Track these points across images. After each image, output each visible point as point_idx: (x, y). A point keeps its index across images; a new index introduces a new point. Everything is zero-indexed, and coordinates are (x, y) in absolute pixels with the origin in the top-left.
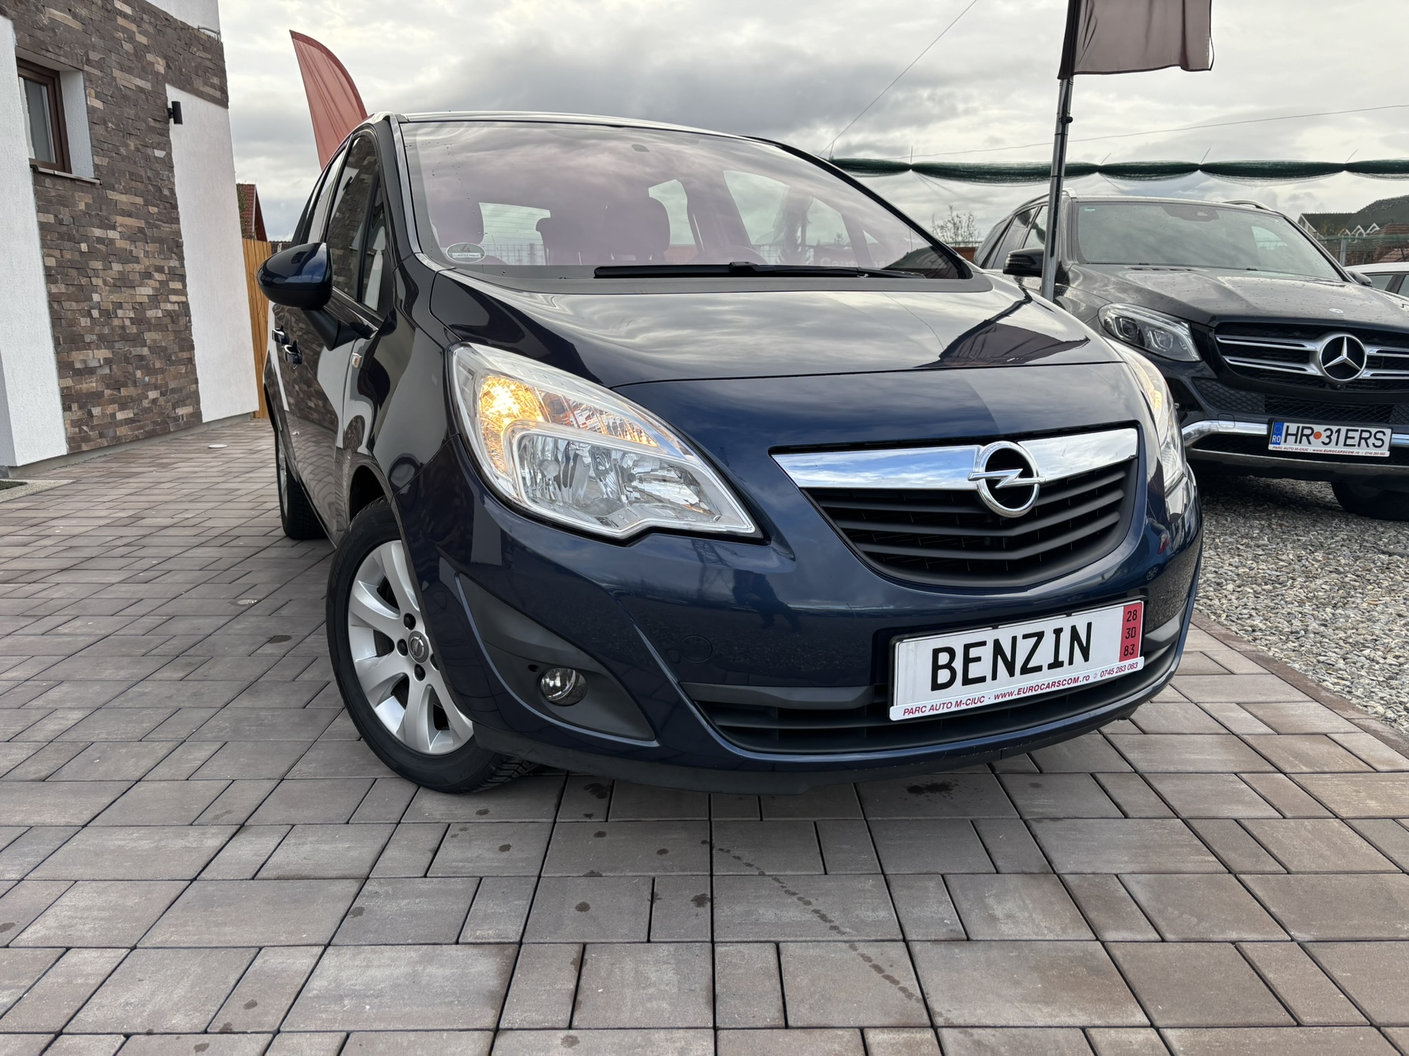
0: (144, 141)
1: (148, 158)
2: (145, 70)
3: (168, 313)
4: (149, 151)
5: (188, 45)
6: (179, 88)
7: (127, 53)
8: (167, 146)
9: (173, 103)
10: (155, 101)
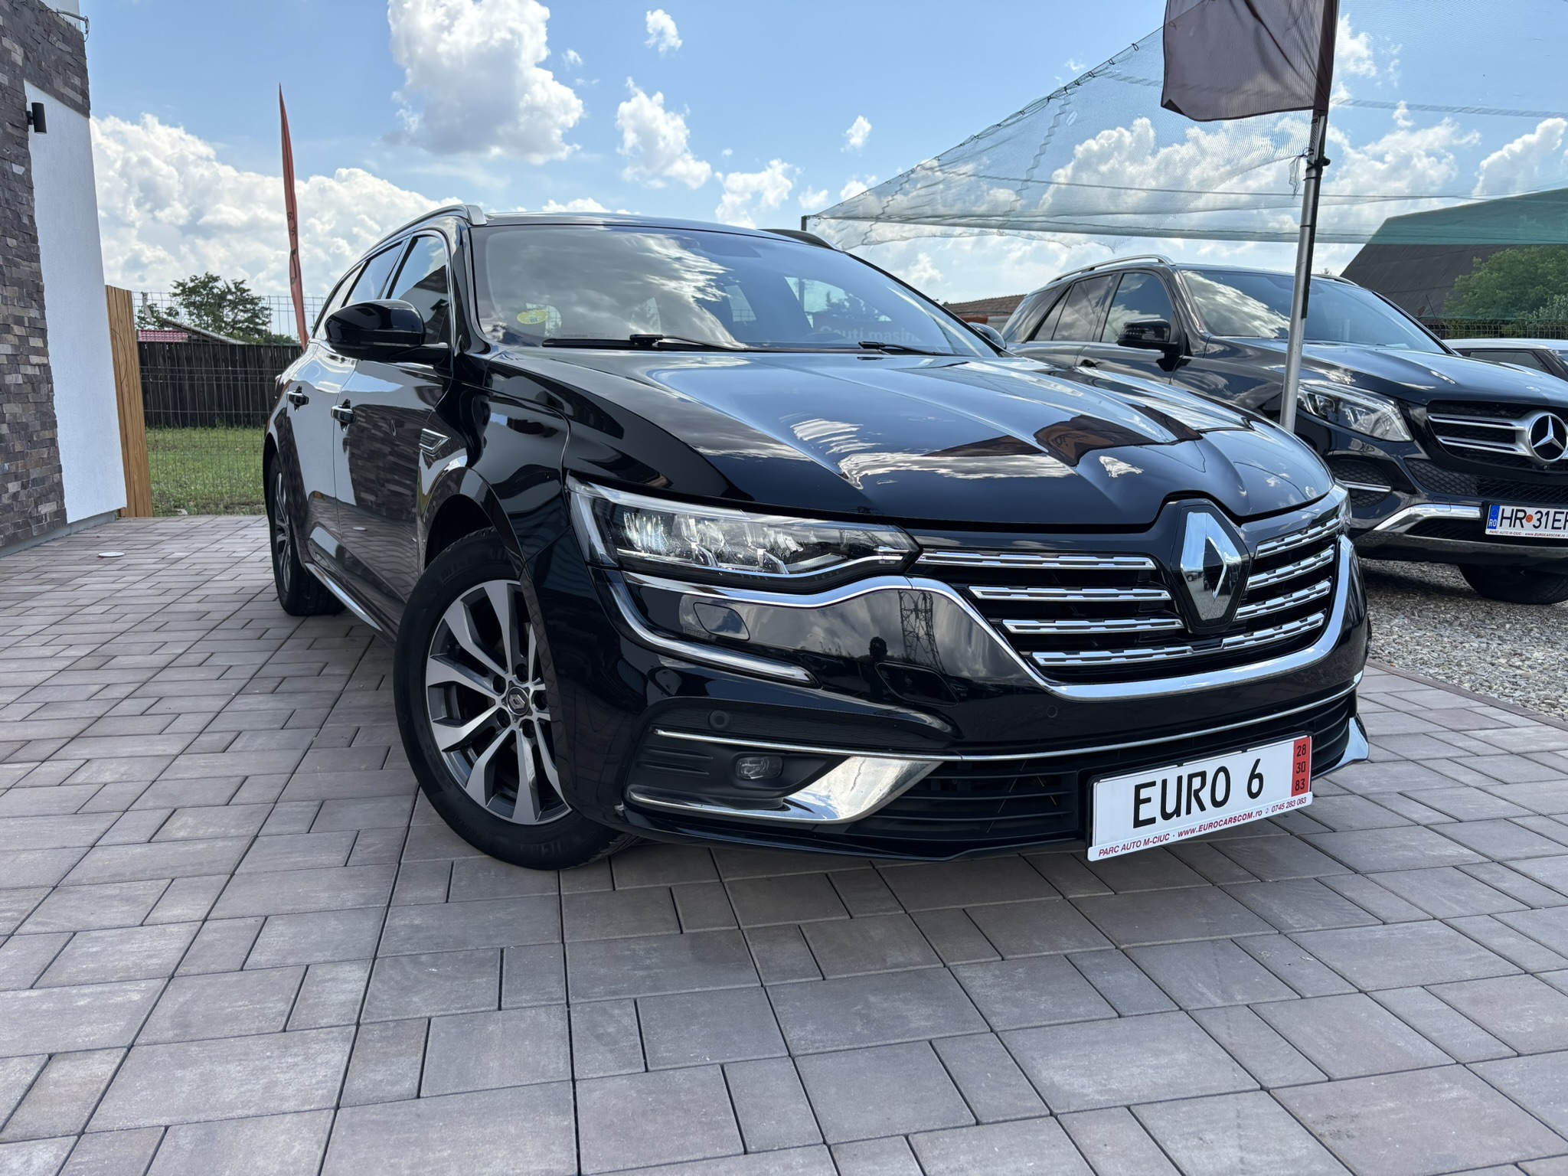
0: (3, 153)
1: (6, 174)
2: (4, 61)
3: (29, 379)
4: (7, 166)
5: (48, 32)
6: (39, 86)
8: (26, 160)
9: (34, 105)
10: (12, 100)
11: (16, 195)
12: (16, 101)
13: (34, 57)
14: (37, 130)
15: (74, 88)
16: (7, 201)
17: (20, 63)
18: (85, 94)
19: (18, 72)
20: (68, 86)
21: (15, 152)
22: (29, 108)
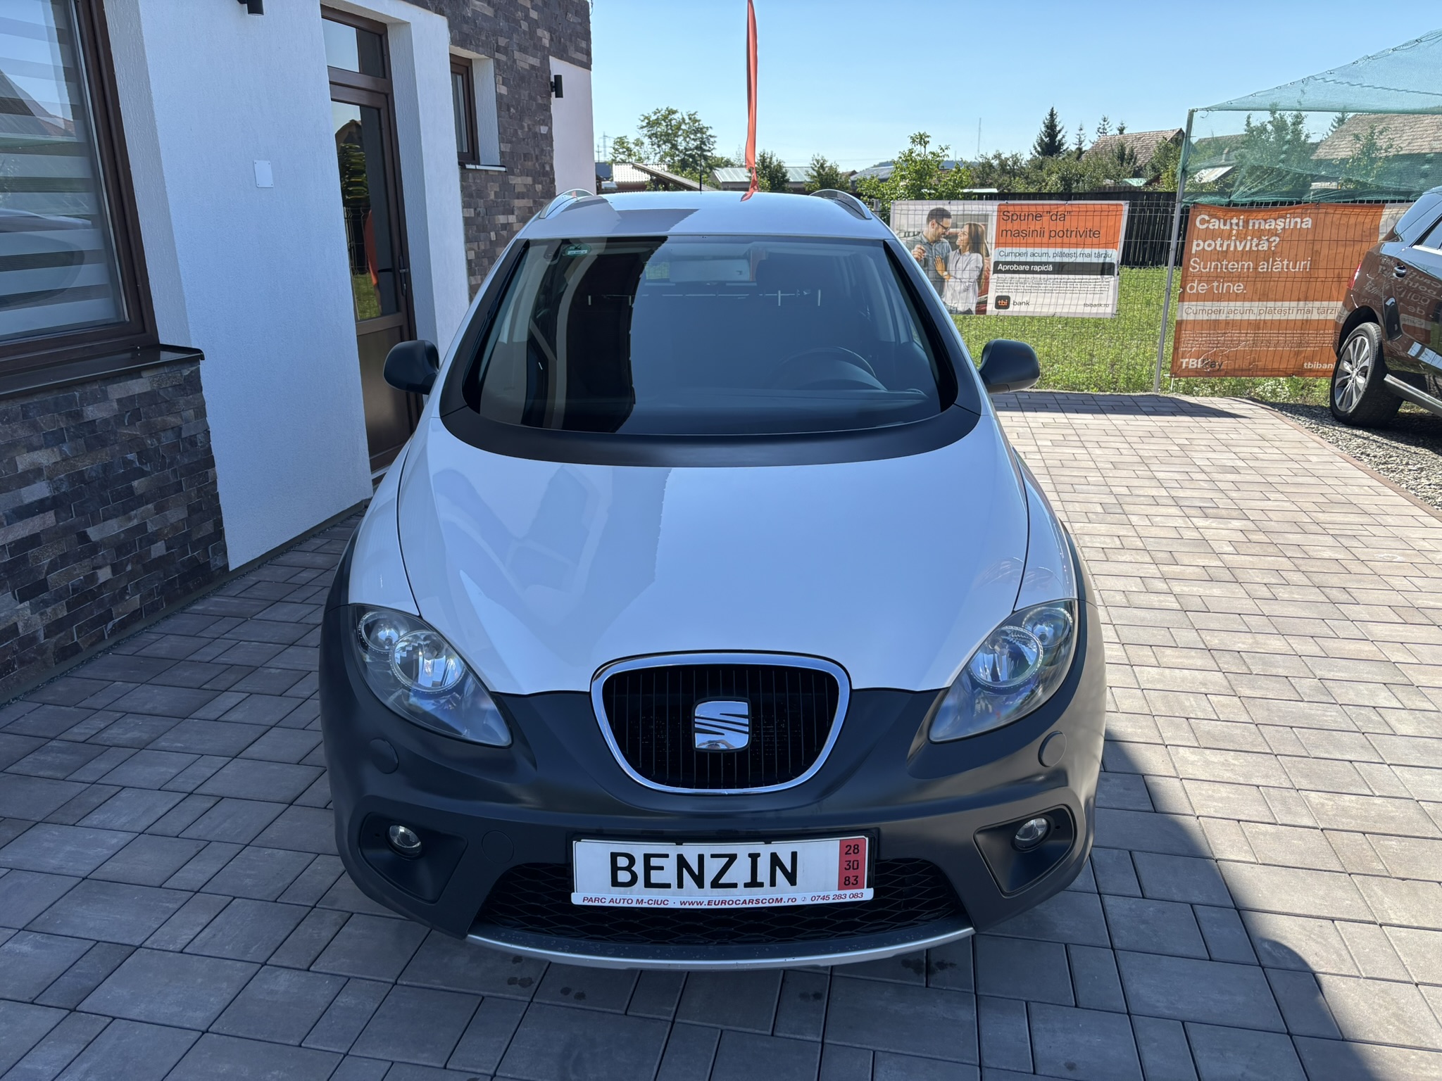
0: (535, 120)
1: (535, 135)
2: (537, 47)
4: (537, 130)
6: (559, 58)
7: (524, 32)
8: (549, 121)
9: (556, 76)
11: (543, 150)
12: (545, 77)
13: (556, 37)
14: (557, 96)
15: (581, 50)
17: (548, 46)
18: (588, 53)
19: (546, 52)
20: (578, 50)
21: (542, 117)
22: (553, 79)
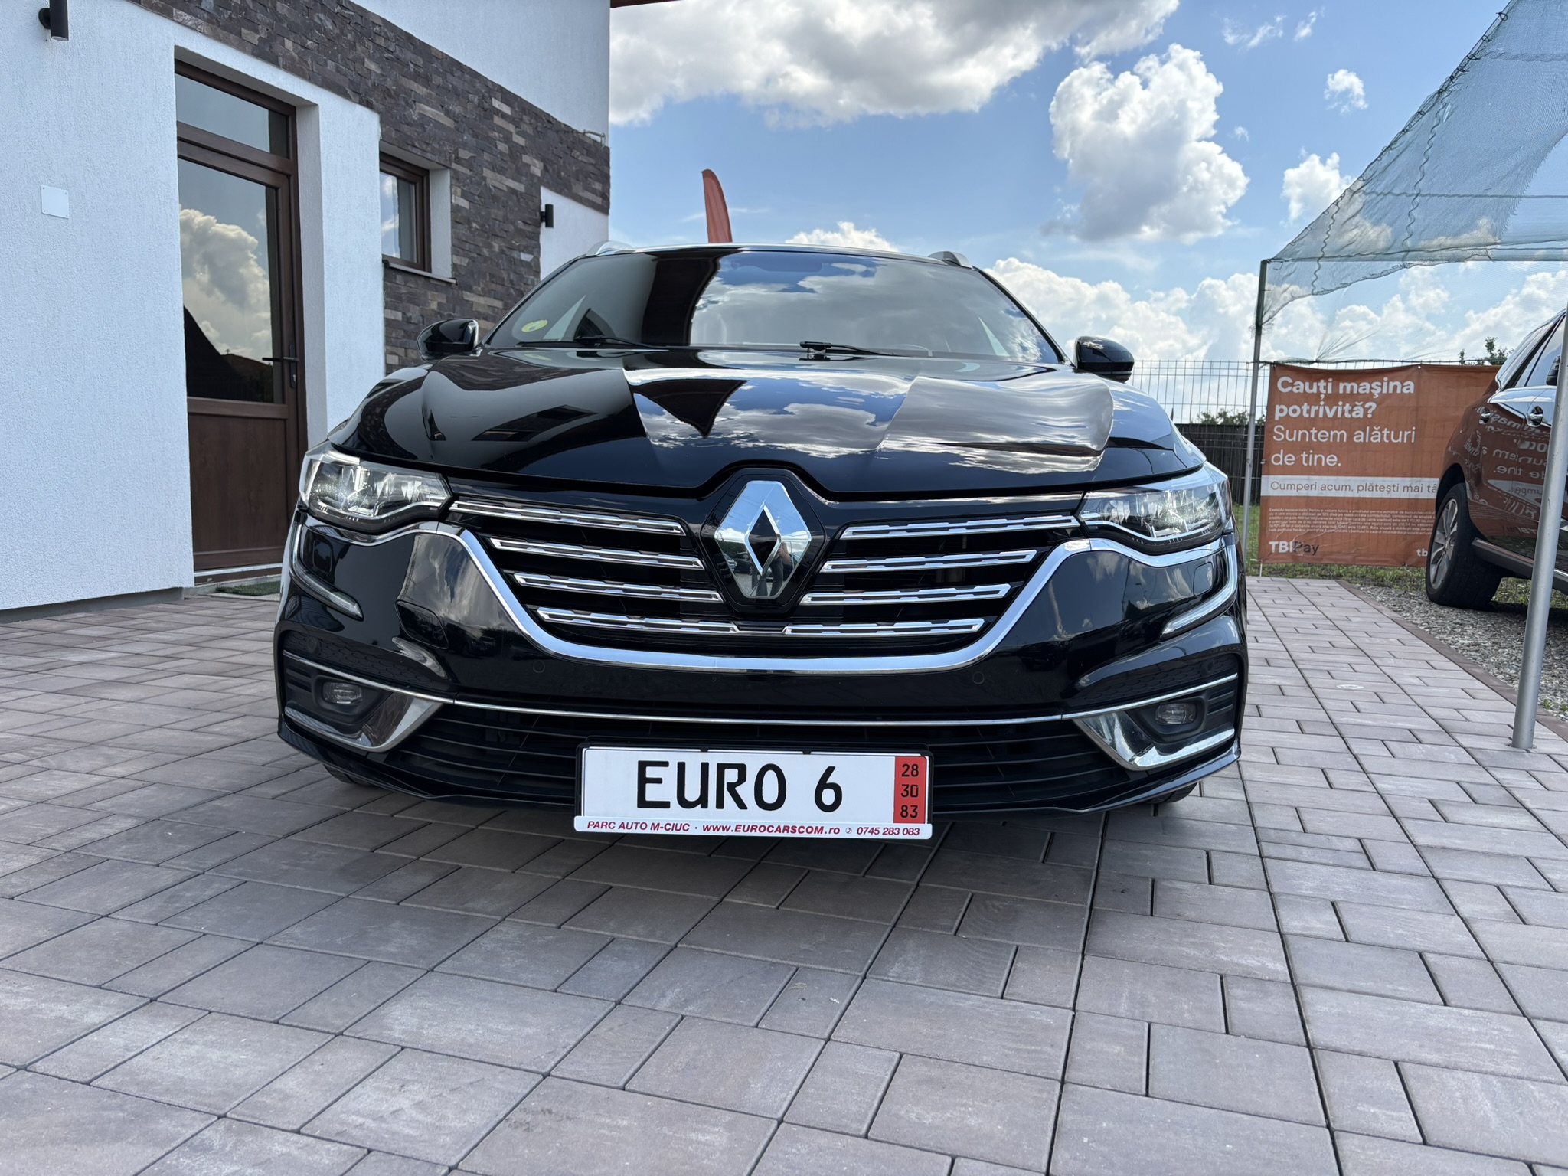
0: (511, 244)
1: (512, 261)
2: (520, 172)
4: (515, 254)
5: (571, 149)
6: (556, 191)
7: (501, 153)
8: (537, 249)
9: (547, 206)
10: (527, 204)
11: (522, 277)
12: (530, 203)
13: (554, 170)
14: (547, 226)
15: (594, 191)
16: (511, 282)
17: (539, 175)
18: (605, 196)
19: (535, 181)
20: (588, 190)
21: (524, 243)
22: (543, 209)
